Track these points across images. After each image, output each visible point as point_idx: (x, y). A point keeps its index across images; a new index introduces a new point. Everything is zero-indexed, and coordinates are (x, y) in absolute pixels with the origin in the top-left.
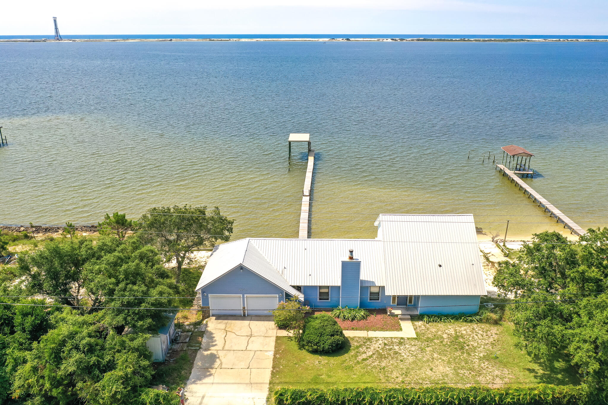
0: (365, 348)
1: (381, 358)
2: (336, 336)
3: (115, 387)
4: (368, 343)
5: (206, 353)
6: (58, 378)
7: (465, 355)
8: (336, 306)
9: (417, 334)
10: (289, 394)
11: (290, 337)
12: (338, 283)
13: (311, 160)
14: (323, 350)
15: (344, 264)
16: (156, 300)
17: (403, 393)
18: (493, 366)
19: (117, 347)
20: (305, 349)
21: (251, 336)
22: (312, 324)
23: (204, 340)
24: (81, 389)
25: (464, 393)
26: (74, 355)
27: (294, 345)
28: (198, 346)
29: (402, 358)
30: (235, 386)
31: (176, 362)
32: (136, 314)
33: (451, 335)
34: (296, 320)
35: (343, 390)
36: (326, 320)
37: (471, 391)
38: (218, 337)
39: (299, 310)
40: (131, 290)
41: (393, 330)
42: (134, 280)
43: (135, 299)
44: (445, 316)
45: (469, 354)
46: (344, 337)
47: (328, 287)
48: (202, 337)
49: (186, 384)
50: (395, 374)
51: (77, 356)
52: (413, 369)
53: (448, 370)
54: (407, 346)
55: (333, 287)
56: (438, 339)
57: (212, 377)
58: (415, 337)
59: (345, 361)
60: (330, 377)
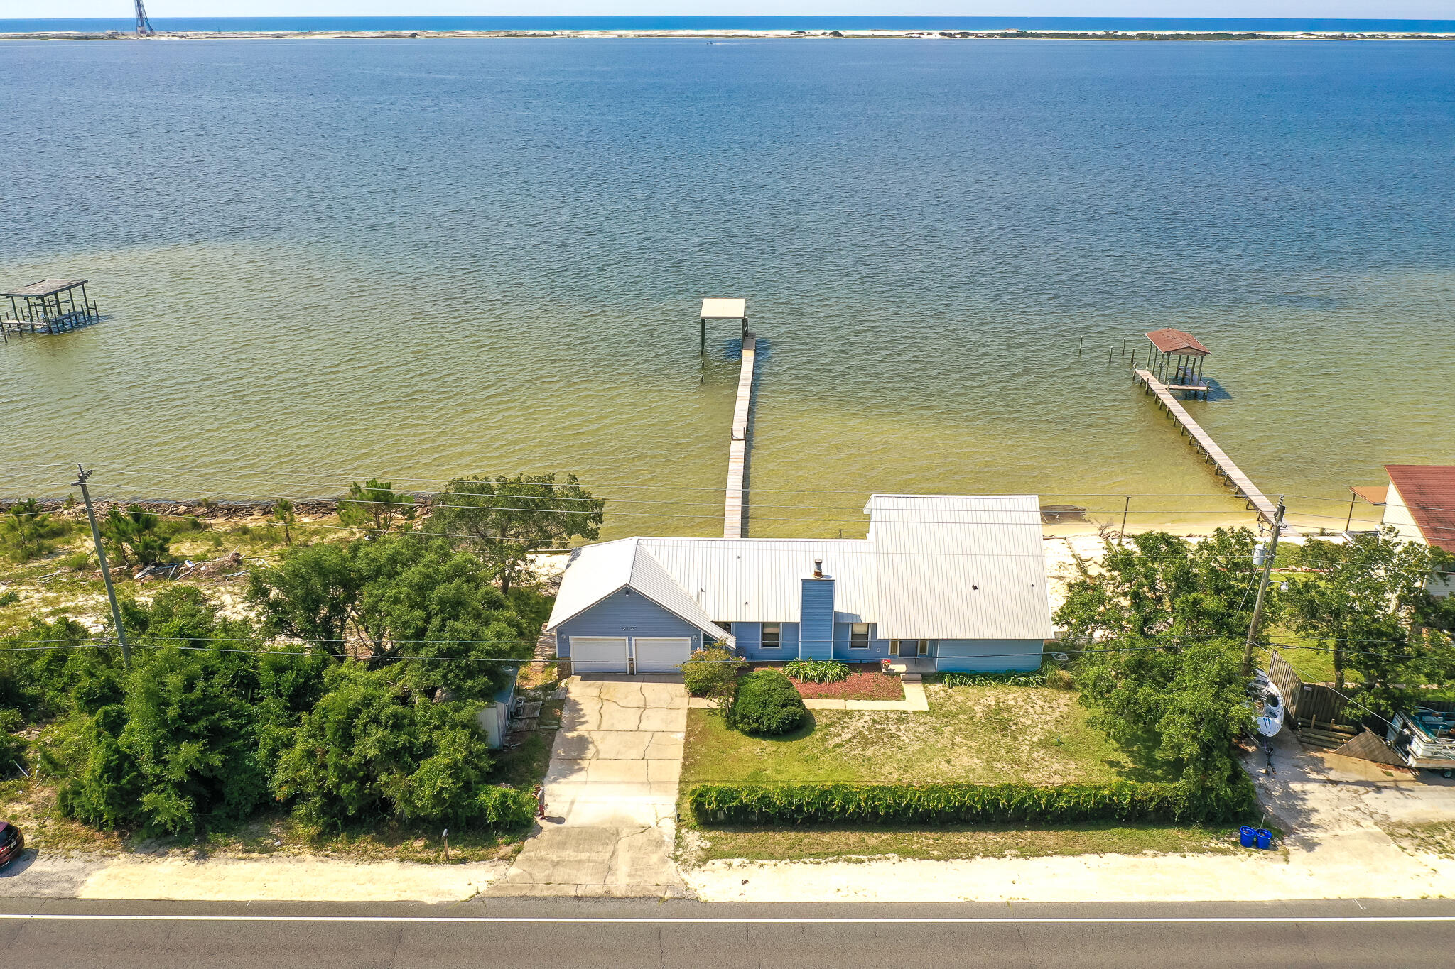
0: (839, 728)
1: (867, 743)
2: (790, 707)
3: (440, 781)
4: (846, 720)
5: (570, 735)
6: (350, 767)
7: (1008, 739)
8: (792, 657)
9: (930, 704)
10: (713, 793)
11: (711, 710)
12: (795, 616)
13: (748, 356)
14: (769, 730)
15: (806, 584)
16: (493, 645)
17: (895, 792)
18: (1052, 757)
19: (435, 722)
20: (737, 728)
21: (645, 707)
22: (751, 686)
23: (565, 715)
24: (387, 784)
25: (992, 794)
26: (375, 731)
27: (719, 723)
28: (556, 724)
29: (901, 743)
30: (623, 786)
31: (521, 748)
32: (462, 669)
33: (989, 707)
34: (723, 680)
35: (800, 789)
36: (774, 681)
37: (1002, 790)
38: (589, 708)
39: (727, 664)
40: (453, 630)
41: (890, 699)
42: (454, 613)
43: (460, 644)
44: (982, 675)
45: (1015, 738)
46: (804, 709)
47: (778, 624)
48: (562, 710)
49: (542, 783)
50: (887, 769)
51: (378, 733)
52: (917, 760)
53: (977, 763)
54: (911, 724)
55: (788, 625)
56: (965, 713)
57: (583, 773)
58: (927, 709)
59: (804, 748)
60: (778, 772)
